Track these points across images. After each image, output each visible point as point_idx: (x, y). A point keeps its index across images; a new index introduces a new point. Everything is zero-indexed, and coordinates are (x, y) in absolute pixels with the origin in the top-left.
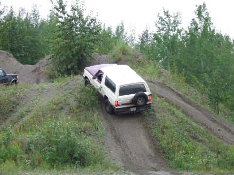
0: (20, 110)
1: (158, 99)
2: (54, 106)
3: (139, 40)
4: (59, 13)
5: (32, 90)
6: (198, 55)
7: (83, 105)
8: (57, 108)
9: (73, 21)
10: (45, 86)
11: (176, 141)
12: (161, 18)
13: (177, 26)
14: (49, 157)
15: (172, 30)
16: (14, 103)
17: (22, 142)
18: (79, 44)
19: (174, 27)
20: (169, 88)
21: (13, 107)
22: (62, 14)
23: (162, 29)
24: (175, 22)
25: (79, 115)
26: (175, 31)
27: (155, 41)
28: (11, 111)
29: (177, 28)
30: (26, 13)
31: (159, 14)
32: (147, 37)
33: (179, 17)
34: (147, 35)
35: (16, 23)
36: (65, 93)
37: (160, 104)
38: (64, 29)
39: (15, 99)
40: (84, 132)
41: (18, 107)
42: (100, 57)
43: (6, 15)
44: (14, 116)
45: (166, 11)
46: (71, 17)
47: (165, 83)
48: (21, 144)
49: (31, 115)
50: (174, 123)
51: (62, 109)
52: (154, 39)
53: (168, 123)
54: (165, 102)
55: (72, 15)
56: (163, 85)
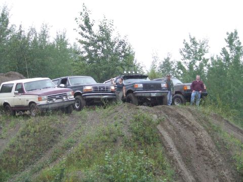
6: (230, 88)
12: (187, 45)
13: (203, 54)
15: (197, 59)
16: (55, 131)
19: (200, 56)
21: (54, 137)
22: (88, 34)
23: (188, 58)
24: (200, 51)
29: (203, 57)
31: (184, 40)
33: (205, 45)
45: (192, 38)
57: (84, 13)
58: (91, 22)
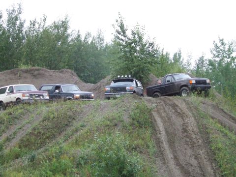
0: (76, 124)
1: (211, 120)
2: (108, 122)
3: (195, 66)
4: (120, 36)
5: (89, 106)
7: (136, 123)
8: (111, 124)
9: (133, 44)
10: (102, 102)
11: (228, 163)
12: (216, 46)
13: (231, 53)
14: (98, 173)
15: (226, 57)
16: (70, 117)
17: (73, 156)
18: (137, 66)
19: (229, 55)
20: (222, 110)
21: (69, 122)
22: (123, 38)
23: (217, 56)
24: (229, 50)
25: (132, 132)
26: (229, 58)
27: (210, 67)
28: (67, 125)
29: (231, 56)
30: (92, 36)
31: (214, 41)
32: (203, 63)
33: (233, 45)
34: (203, 61)
35: (82, 46)
36: (120, 110)
37: (213, 125)
38: (125, 52)
39: (71, 114)
40: (136, 149)
41: (74, 121)
42: (157, 79)
43: (73, 38)
44: (69, 130)
45: (221, 39)
46: (132, 40)
47: (219, 105)
48: (72, 158)
49: (85, 129)
50: (226, 145)
51: (116, 125)
52: (209, 65)
53: (220, 145)
54: (217, 124)
55: (133, 39)
56: (216, 107)
57: (119, 20)
58: (125, 28)
